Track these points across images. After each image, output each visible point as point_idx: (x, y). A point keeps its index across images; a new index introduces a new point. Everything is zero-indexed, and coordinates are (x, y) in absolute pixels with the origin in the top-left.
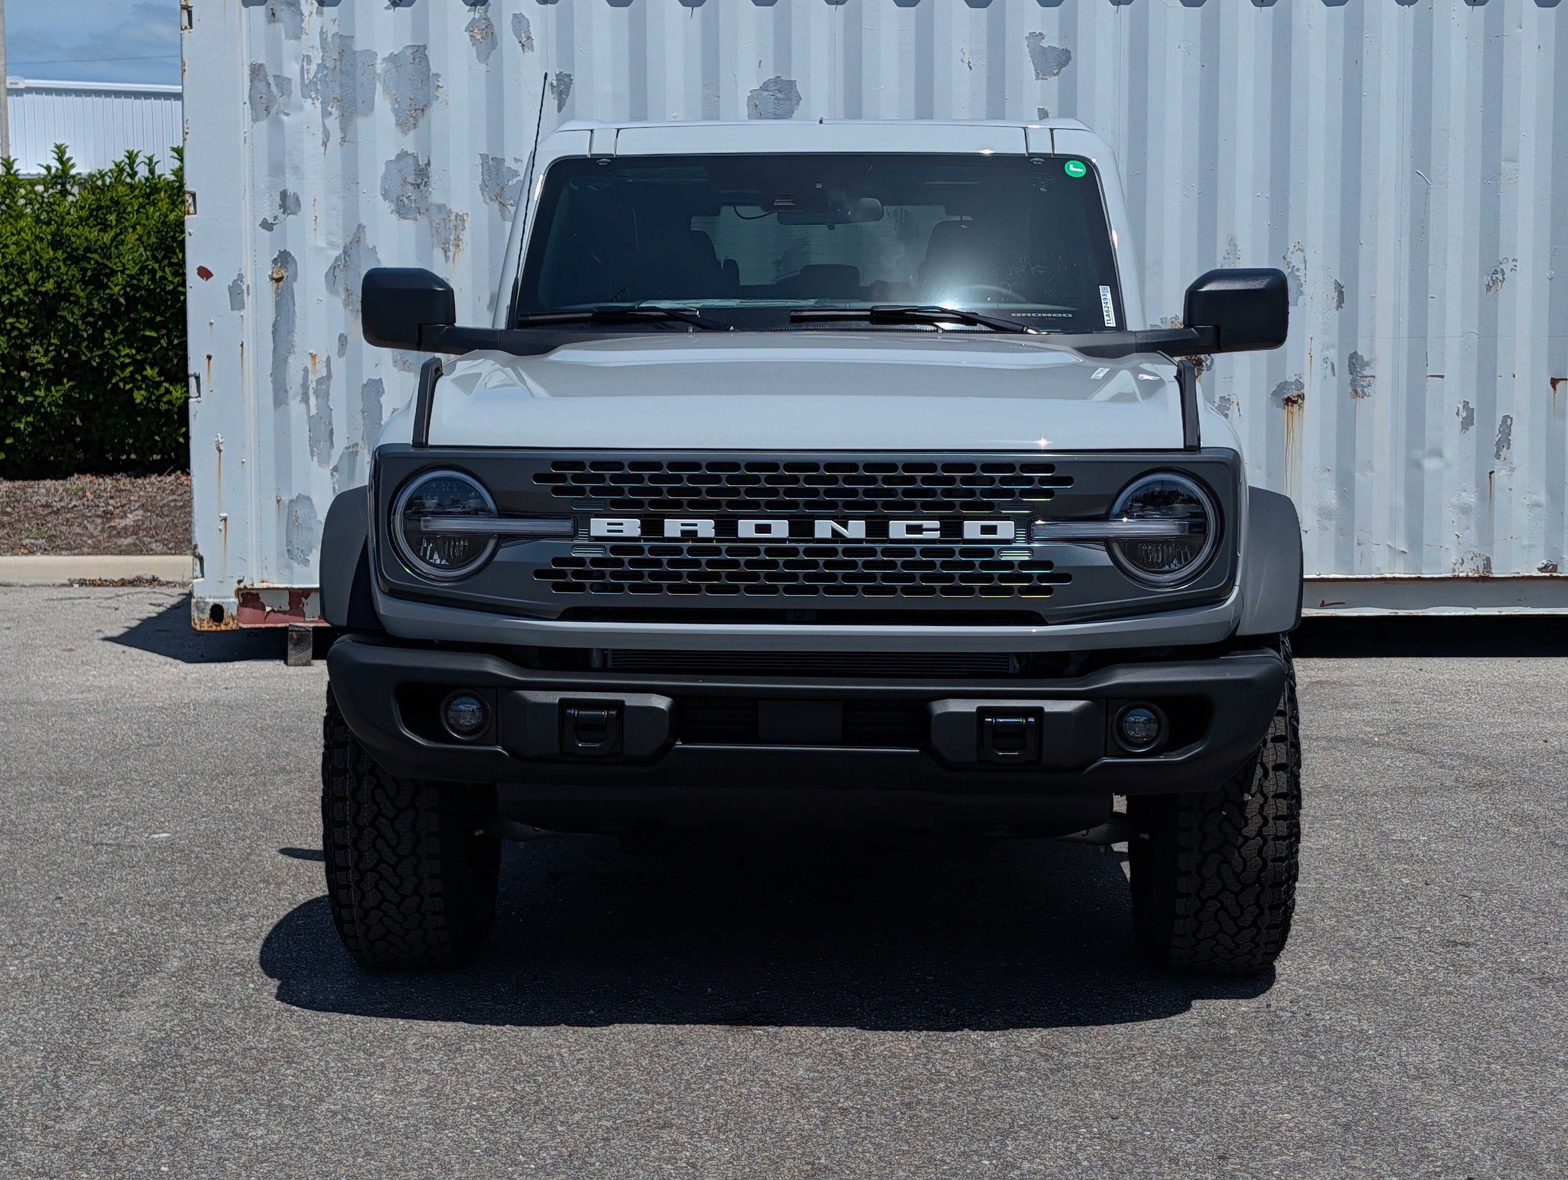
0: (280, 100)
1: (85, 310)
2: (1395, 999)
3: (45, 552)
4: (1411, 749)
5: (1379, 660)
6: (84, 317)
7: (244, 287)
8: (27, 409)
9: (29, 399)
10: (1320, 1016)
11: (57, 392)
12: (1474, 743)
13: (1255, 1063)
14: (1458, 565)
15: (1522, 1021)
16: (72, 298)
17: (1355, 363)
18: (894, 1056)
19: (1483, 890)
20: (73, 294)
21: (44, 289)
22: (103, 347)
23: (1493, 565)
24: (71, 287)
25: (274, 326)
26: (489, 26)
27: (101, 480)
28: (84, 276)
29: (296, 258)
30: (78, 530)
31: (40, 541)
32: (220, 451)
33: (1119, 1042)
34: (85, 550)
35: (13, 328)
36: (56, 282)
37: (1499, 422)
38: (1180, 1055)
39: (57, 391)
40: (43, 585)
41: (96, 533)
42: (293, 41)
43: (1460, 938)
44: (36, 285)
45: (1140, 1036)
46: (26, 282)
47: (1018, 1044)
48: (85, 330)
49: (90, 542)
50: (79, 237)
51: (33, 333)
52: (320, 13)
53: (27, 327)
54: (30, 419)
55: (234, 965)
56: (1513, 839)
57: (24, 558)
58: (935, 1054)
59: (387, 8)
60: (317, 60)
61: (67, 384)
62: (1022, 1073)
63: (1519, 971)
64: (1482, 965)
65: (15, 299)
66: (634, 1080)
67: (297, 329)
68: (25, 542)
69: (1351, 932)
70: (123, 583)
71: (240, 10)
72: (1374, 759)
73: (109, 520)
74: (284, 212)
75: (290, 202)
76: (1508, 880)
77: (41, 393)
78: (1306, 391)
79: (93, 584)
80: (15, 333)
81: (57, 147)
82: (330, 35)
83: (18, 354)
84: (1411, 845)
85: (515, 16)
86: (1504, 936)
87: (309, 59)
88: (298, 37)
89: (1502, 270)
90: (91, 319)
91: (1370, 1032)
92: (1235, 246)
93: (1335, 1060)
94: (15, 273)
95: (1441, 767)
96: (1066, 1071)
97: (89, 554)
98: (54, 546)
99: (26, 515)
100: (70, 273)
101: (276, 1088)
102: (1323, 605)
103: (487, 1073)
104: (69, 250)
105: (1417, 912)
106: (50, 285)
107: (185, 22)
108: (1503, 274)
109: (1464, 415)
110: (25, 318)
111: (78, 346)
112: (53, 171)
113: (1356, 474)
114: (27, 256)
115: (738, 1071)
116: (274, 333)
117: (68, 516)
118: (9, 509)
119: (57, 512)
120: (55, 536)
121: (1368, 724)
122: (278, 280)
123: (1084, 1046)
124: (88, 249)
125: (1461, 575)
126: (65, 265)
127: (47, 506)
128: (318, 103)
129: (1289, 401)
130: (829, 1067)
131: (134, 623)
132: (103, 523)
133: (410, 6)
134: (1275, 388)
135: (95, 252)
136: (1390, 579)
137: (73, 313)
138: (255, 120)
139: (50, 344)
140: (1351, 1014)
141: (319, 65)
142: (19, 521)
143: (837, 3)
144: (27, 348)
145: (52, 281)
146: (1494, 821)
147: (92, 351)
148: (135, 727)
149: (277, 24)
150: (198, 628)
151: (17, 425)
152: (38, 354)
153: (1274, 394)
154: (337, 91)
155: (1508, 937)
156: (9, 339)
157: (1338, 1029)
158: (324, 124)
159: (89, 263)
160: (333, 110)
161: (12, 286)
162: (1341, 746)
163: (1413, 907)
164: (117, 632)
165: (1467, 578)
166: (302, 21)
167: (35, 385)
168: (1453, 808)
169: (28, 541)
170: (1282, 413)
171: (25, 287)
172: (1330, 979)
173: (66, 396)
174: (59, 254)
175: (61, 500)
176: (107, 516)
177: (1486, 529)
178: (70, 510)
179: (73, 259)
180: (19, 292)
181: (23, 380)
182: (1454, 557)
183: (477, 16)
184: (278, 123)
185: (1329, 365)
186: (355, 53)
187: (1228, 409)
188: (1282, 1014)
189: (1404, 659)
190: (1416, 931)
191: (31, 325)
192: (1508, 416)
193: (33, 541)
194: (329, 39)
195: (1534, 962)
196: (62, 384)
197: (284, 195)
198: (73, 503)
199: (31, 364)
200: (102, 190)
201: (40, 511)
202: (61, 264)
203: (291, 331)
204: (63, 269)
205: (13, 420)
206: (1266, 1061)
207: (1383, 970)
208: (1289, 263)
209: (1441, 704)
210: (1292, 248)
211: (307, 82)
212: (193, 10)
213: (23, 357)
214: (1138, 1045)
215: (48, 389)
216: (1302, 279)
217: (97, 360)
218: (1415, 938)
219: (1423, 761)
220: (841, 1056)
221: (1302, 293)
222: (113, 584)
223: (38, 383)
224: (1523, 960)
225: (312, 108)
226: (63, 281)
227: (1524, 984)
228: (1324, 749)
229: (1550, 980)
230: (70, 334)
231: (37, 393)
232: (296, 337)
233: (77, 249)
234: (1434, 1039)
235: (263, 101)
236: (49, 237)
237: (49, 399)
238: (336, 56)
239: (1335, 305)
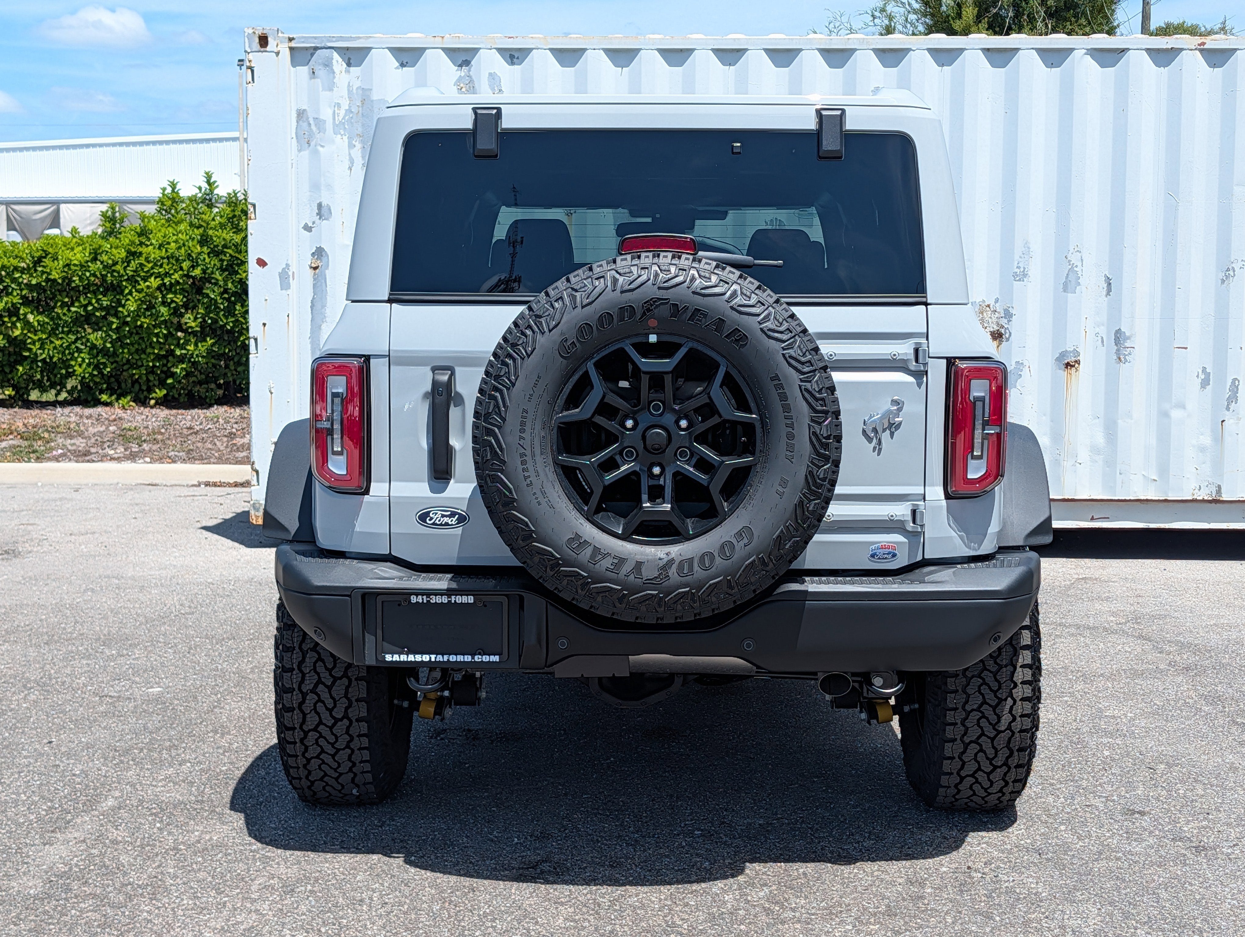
0: (318, 136)
1: (222, 289)
2: (1072, 864)
3: (184, 461)
4: (1140, 637)
5: (1135, 561)
6: (222, 294)
7: (290, 273)
8: (181, 359)
9: (184, 352)
10: (1006, 878)
11: (203, 348)
12: (1191, 632)
13: (941, 922)
14: (1197, 491)
15: (1172, 888)
16: (213, 281)
17: (1119, 337)
18: (643, 907)
19: (1167, 764)
20: (213, 278)
21: (193, 274)
22: (234, 315)
23: (1223, 490)
24: (212, 273)
25: (312, 302)
26: (471, 81)
27: (233, 410)
28: (222, 265)
29: (328, 253)
30: (210, 446)
31: (181, 454)
32: (271, 393)
33: (833, 898)
34: (212, 460)
35: (172, 301)
36: (202, 269)
37: (1229, 383)
38: (880, 912)
39: (202, 346)
40: (180, 485)
41: (222, 448)
42: (328, 93)
43: (1137, 808)
44: (188, 271)
45: (852, 893)
46: (181, 269)
47: (749, 898)
48: (222, 303)
49: (216, 454)
50: (219, 238)
51: (186, 306)
52: (348, 72)
53: (182, 300)
54: (184, 366)
55: (154, 806)
56: (1203, 716)
57: (169, 465)
58: (677, 906)
59: (397, 68)
60: (345, 106)
61: (210, 341)
62: (742, 927)
63: (1181, 839)
64: (1150, 833)
65: (173, 281)
66: (420, 925)
67: (328, 305)
68: (170, 454)
69: (1051, 799)
70: (236, 485)
71: (289, 69)
72: (1109, 645)
73: (232, 439)
74: (320, 219)
75: (324, 211)
76: (1189, 755)
77: (191, 348)
78: (1081, 358)
79: (215, 485)
80: (173, 305)
81: (207, 173)
82: (355, 88)
83: (175, 320)
84: (1119, 720)
85: (490, 74)
86: (1175, 806)
87: (339, 105)
88: (331, 90)
89: (1233, 268)
90: (226, 296)
91: (1044, 895)
92: (1029, 248)
93: (1007, 921)
94: (174, 262)
95: (1160, 653)
96: (780, 926)
97: (214, 463)
98: (191, 457)
99: (175, 435)
100: (212, 263)
101: (129, 923)
102: (1092, 519)
103: (305, 914)
104: (212, 246)
105: (1110, 782)
106: (197, 272)
107: (250, 79)
108: (1234, 271)
109: (1203, 377)
110: (180, 294)
111: (217, 315)
112: (203, 190)
113: (1119, 421)
114: (183, 251)
115: (509, 919)
116: (312, 307)
117: (204, 435)
118: (163, 430)
119: (196, 433)
120: (192, 450)
121: (1113, 614)
122: (315, 268)
123: (803, 901)
124: (225, 246)
125: (1199, 498)
126: (209, 257)
127: (190, 428)
128: (345, 138)
129: (1068, 365)
130: (586, 916)
131: (229, 516)
132: (228, 442)
133: (413, 66)
134: (1058, 355)
135: (230, 248)
136: (1144, 500)
137: (214, 291)
138: (300, 151)
139: (198, 313)
140: (1032, 876)
141: (346, 110)
142: (169, 439)
143: (730, 65)
144: (182, 315)
145: (199, 268)
146: (1191, 701)
147: (227, 319)
148: (183, 598)
149: (316, 80)
150: (254, 522)
151: (175, 370)
152: (189, 320)
153: (1058, 359)
154: (360, 129)
155: (1178, 807)
156: (169, 310)
157: (1018, 891)
158: (350, 154)
159: (225, 255)
160: (357, 144)
161: (172, 272)
162: (1087, 633)
163: (1107, 777)
164: (211, 523)
165: (1204, 501)
166: (334, 77)
167: (187, 342)
168: (1161, 689)
169: (173, 453)
170: (1063, 374)
171: (180, 272)
172: (1022, 842)
173: (210, 351)
174: (205, 249)
175: (201, 424)
176: (231, 436)
177: (1218, 464)
178: (206, 432)
179: (215, 253)
180: (176, 276)
181: (179, 339)
182: (1194, 484)
183: (463, 74)
184: (316, 152)
185: (1100, 338)
186: (372, 101)
187: (1022, 371)
188: (975, 875)
189: (1154, 561)
190: (1104, 800)
191: (185, 300)
192: (1236, 379)
193: (176, 453)
194: (355, 91)
195: (1195, 831)
196: (205, 341)
197: (320, 206)
198: (209, 426)
199: (184, 327)
200: (236, 204)
201: (185, 432)
202: (206, 256)
203: (324, 306)
204: (207, 260)
205: (173, 366)
206: (949, 920)
207: (1069, 837)
208: (1070, 261)
209: (1174, 598)
210: (1072, 250)
211: (337, 123)
212: (255, 69)
213: (179, 322)
214: (847, 901)
215: (196, 345)
216: (1080, 273)
217: (231, 324)
218: (1101, 806)
219: (1148, 646)
220: (599, 905)
221: (1079, 284)
222: (229, 485)
223: (190, 340)
224: (1186, 829)
225: (341, 142)
226: (207, 268)
227: (1183, 851)
228: (1073, 635)
229: (1205, 849)
230: (211, 307)
231: (188, 347)
232: (327, 311)
233: (217, 246)
234: (1095, 903)
235: (306, 136)
236: (199, 237)
237: (197, 352)
238: (359, 104)
239: (1105, 293)
